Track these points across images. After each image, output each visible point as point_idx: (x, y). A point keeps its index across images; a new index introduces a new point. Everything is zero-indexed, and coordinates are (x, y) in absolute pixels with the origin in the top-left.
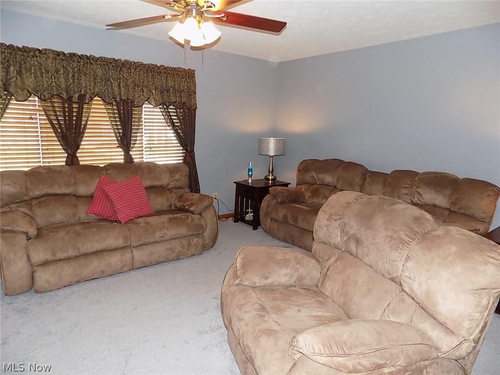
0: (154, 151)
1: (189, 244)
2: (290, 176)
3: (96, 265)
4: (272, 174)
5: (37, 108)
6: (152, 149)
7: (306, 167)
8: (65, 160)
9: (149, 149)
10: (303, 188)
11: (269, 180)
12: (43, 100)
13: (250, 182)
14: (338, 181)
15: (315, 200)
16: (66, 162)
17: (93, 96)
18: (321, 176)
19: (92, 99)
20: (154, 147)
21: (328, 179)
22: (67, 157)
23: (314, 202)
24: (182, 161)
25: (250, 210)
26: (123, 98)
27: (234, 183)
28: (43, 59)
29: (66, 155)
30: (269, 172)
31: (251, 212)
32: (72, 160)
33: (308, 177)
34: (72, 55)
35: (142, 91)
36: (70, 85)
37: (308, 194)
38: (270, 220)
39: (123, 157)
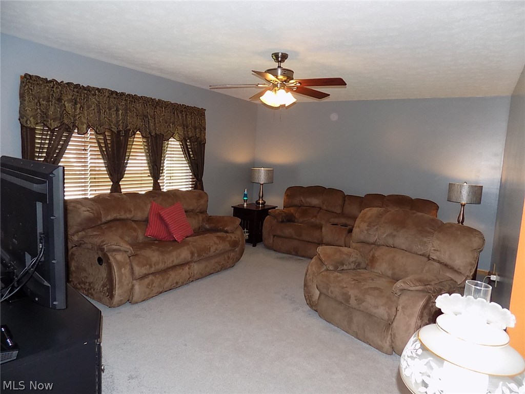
0: (173, 179)
1: (229, 257)
2: (276, 201)
3: (173, 276)
4: (262, 199)
5: (88, 140)
6: (172, 178)
7: (293, 192)
8: (110, 188)
9: (169, 178)
10: (292, 210)
11: (259, 204)
12: (99, 134)
13: (245, 206)
14: (323, 204)
15: (305, 219)
16: (111, 190)
17: (135, 131)
18: (308, 200)
19: (135, 134)
20: (173, 176)
21: (315, 201)
22: (112, 185)
23: (305, 221)
24: (190, 189)
25: (245, 230)
26: (158, 133)
27: (232, 207)
28: (101, 97)
29: (112, 184)
30: (260, 197)
31: (247, 232)
32: (116, 188)
33: (296, 201)
34: (123, 94)
35: (169, 127)
36: (119, 121)
37: (297, 215)
38: (272, 237)
39: (152, 185)
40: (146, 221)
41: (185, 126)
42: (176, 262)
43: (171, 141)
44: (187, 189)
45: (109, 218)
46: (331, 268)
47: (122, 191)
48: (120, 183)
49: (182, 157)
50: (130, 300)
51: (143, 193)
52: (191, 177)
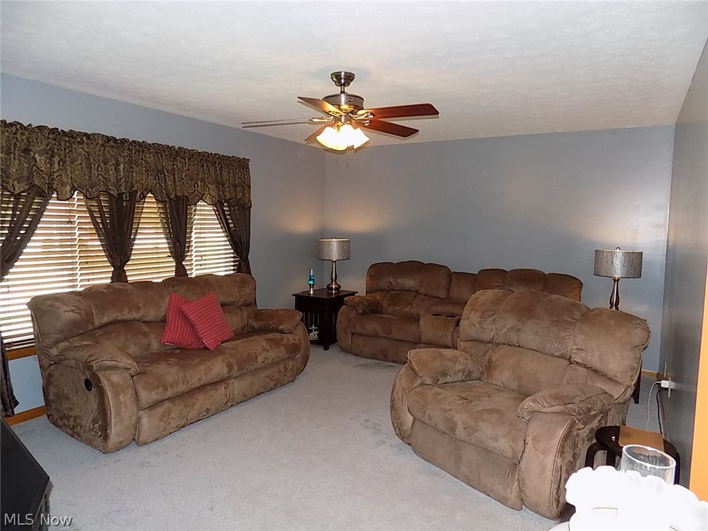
0: (205, 260)
1: (285, 368)
2: (355, 283)
3: (201, 401)
4: (336, 283)
5: (75, 208)
6: (204, 258)
7: (378, 271)
8: (111, 275)
9: (200, 258)
10: (378, 296)
11: (332, 289)
12: (89, 199)
13: (312, 293)
14: (421, 286)
15: (397, 309)
16: (112, 278)
17: (145, 193)
18: (400, 281)
19: (145, 197)
20: (205, 255)
21: (409, 283)
22: (113, 271)
23: (396, 311)
24: (232, 272)
25: (313, 327)
26: (179, 194)
27: (293, 295)
28: (92, 146)
29: (113, 270)
30: (332, 280)
31: (315, 330)
32: (119, 275)
33: (384, 283)
34: (124, 141)
35: (196, 186)
36: (120, 179)
37: (385, 304)
38: (350, 335)
39: (174, 269)
40: (164, 321)
41: (219, 184)
42: (205, 380)
43: (201, 206)
44: (228, 273)
45: (105, 320)
46: (428, 381)
47: (129, 279)
48: (125, 268)
49: (218, 228)
50: (135, 439)
51: (160, 280)
52: (232, 255)
